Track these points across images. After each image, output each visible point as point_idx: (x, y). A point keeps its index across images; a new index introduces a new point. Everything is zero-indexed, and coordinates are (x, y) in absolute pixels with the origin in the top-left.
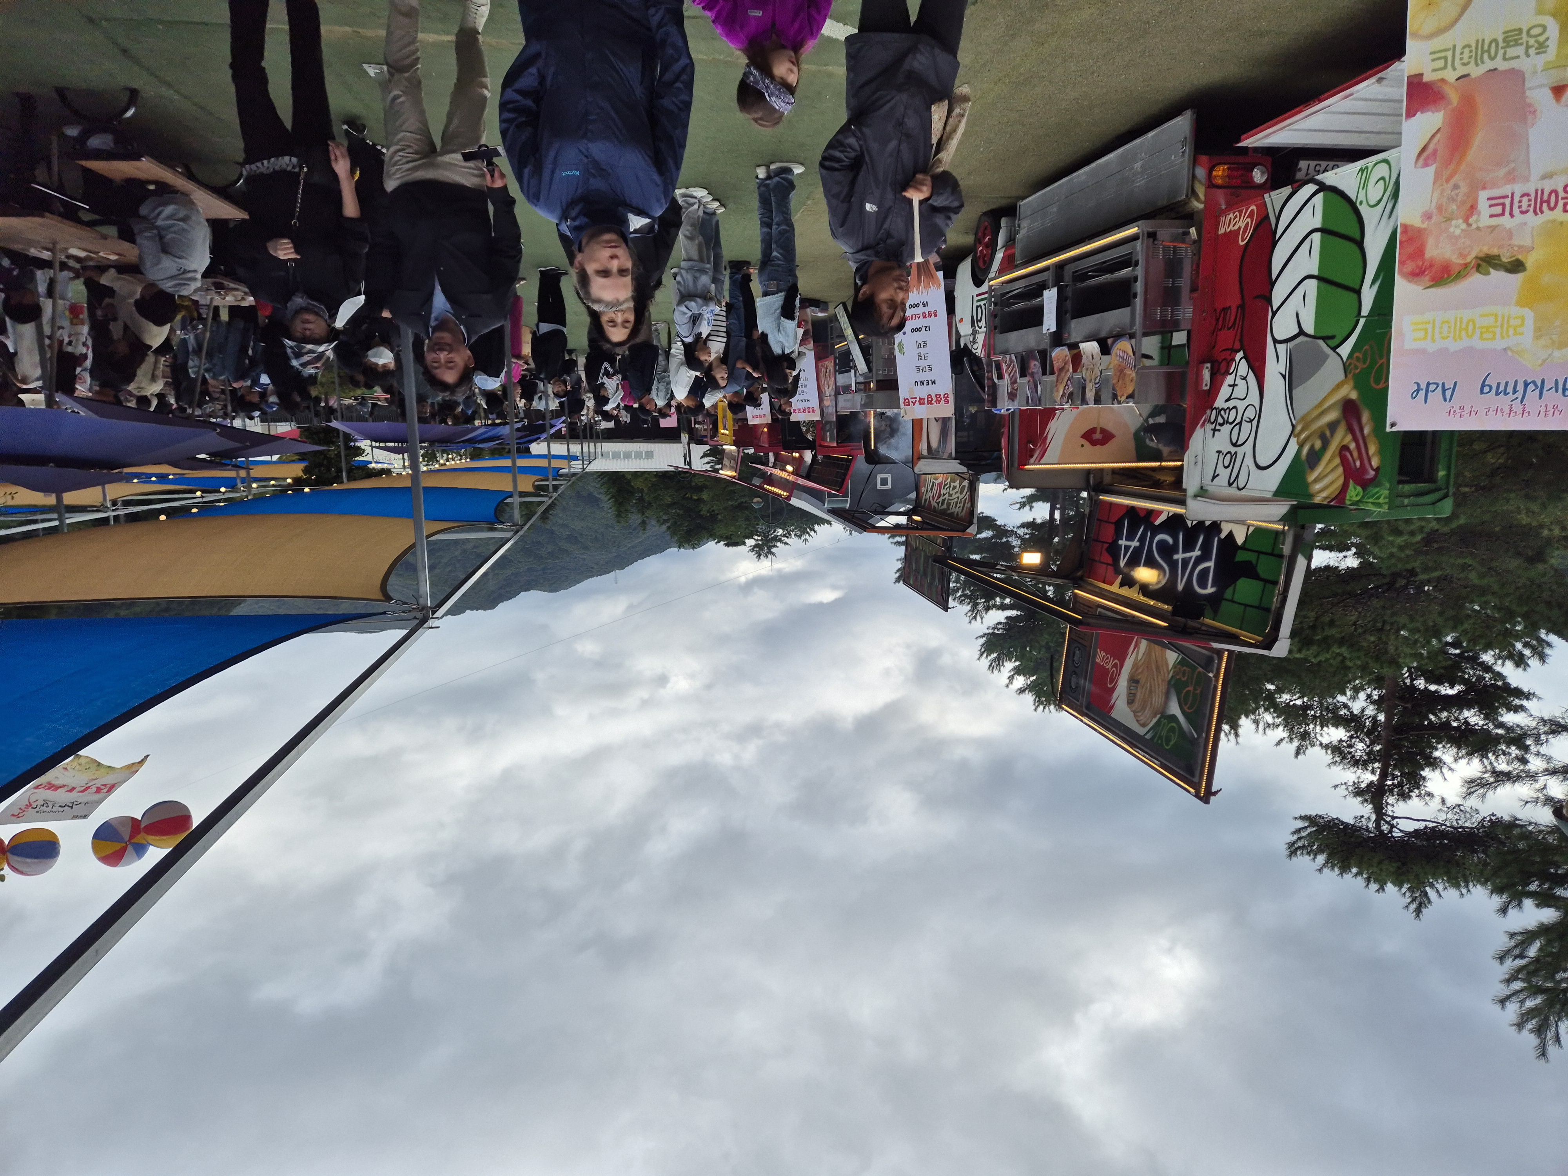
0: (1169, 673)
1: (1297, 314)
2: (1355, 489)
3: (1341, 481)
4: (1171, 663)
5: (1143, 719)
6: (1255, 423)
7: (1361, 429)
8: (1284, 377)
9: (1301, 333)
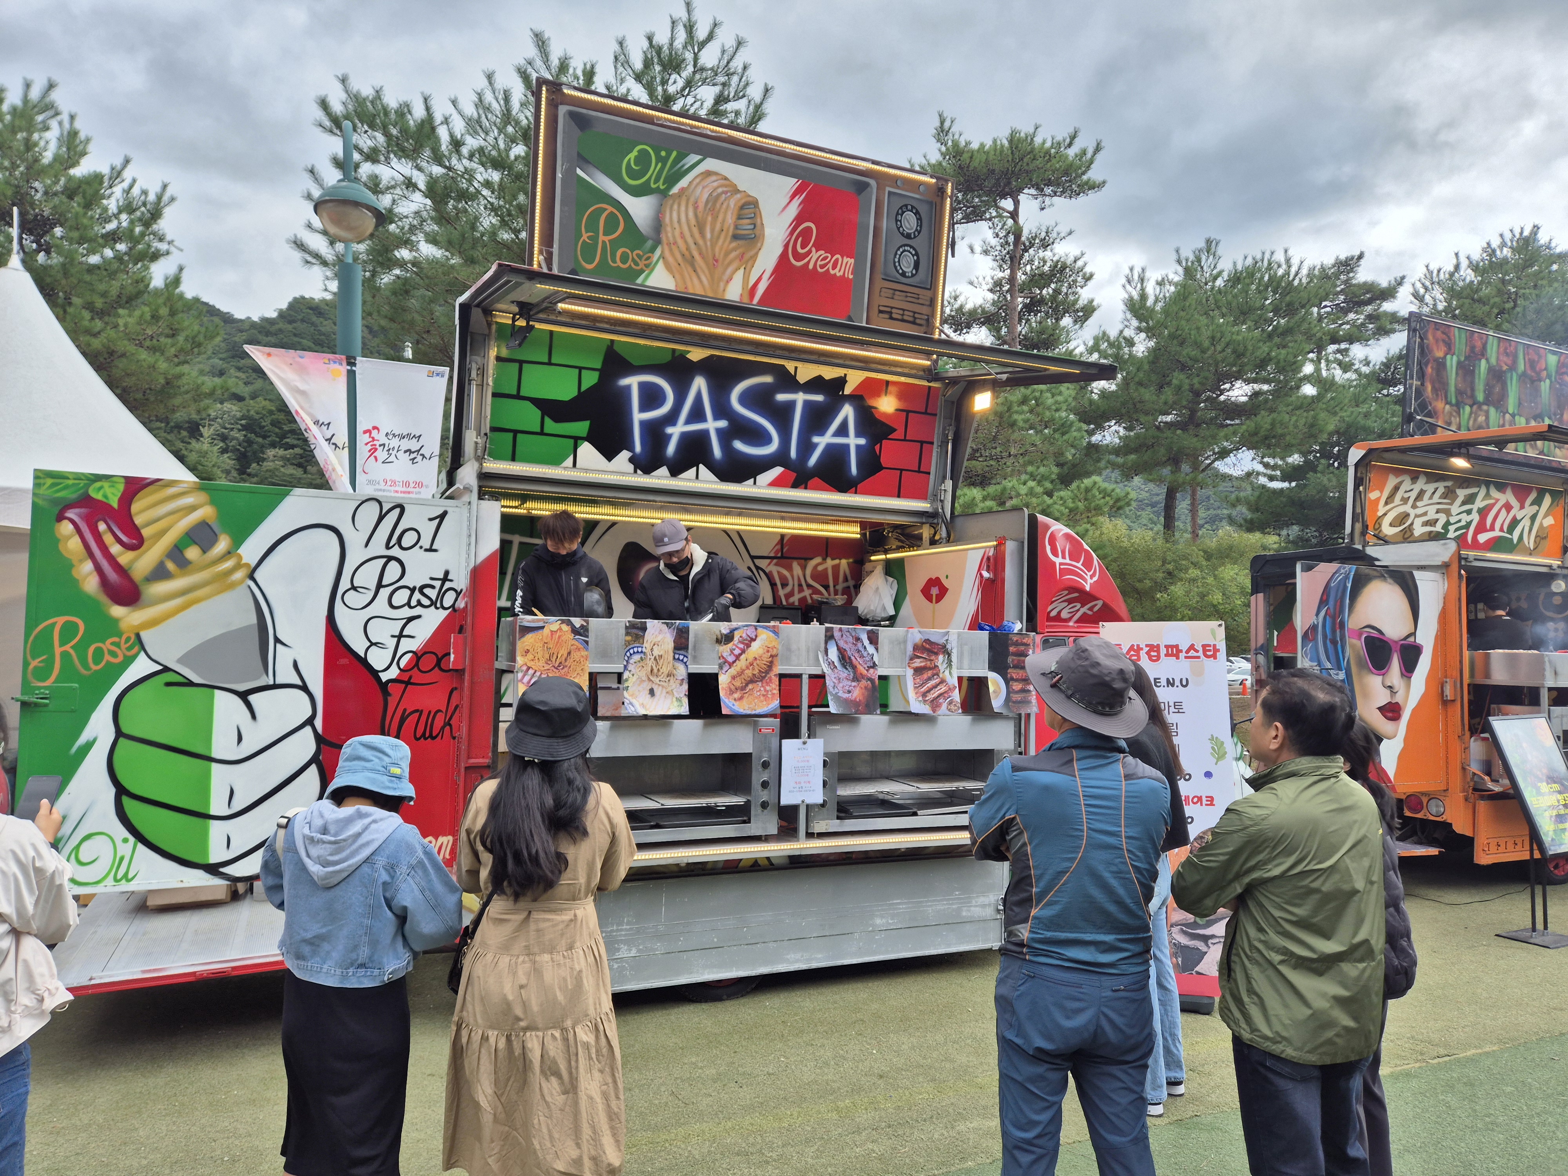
0: (662, 256)
1: (254, 717)
2: (105, 496)
3: (135, 507)
4: (660, 268)
5: (712, 183)
6: (345, 584)
7: (98, 569)
8: (277, 640)
9: (244, 696)
